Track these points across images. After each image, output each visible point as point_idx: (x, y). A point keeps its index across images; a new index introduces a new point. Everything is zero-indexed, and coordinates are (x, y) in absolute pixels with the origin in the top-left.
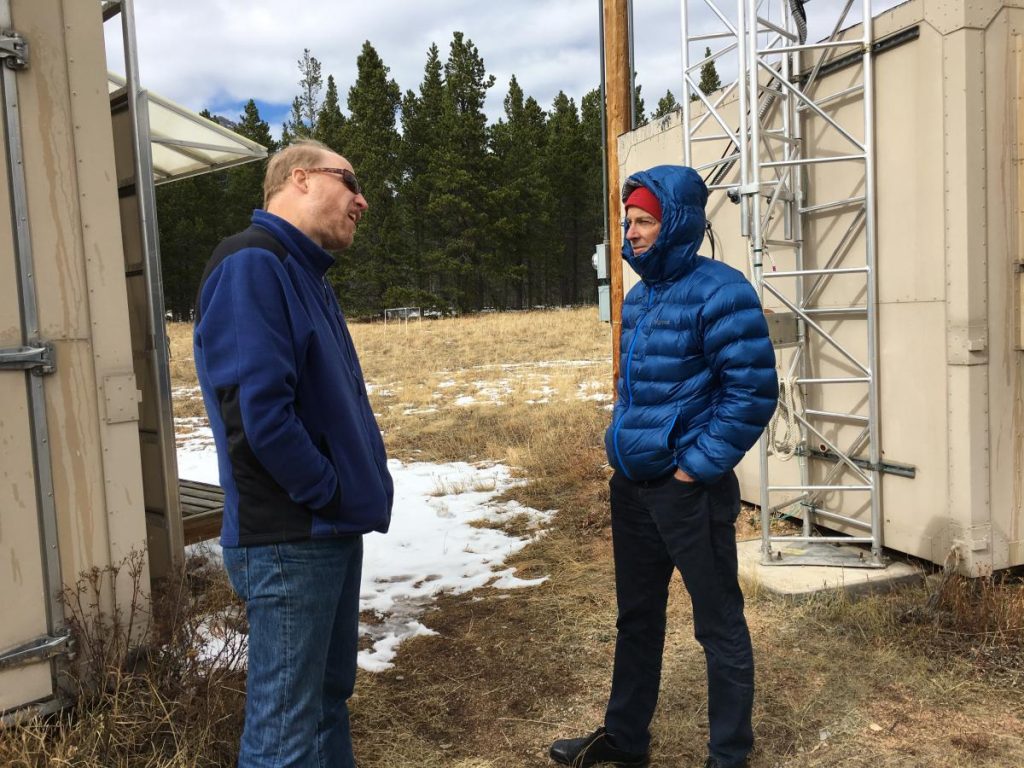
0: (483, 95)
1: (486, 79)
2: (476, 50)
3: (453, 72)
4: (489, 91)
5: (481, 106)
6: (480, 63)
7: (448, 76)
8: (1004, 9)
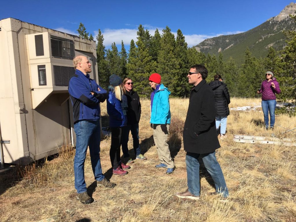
8: (22, 28)
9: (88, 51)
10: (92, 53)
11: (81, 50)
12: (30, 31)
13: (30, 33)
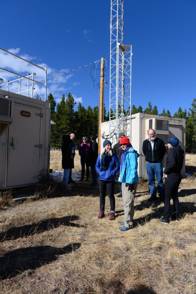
0: (74, 106)
1: (74, 102)
2: (73, 97)
3: (68, 100)
4: (75, 105)
5: (73, 108)
6: (73, 99)
7: (67, 101)
8: (144, 116)
9: (180, 125)
10: (182, 126)
11: (175, 124)
12: (147, 118)
13: (147, 119)
